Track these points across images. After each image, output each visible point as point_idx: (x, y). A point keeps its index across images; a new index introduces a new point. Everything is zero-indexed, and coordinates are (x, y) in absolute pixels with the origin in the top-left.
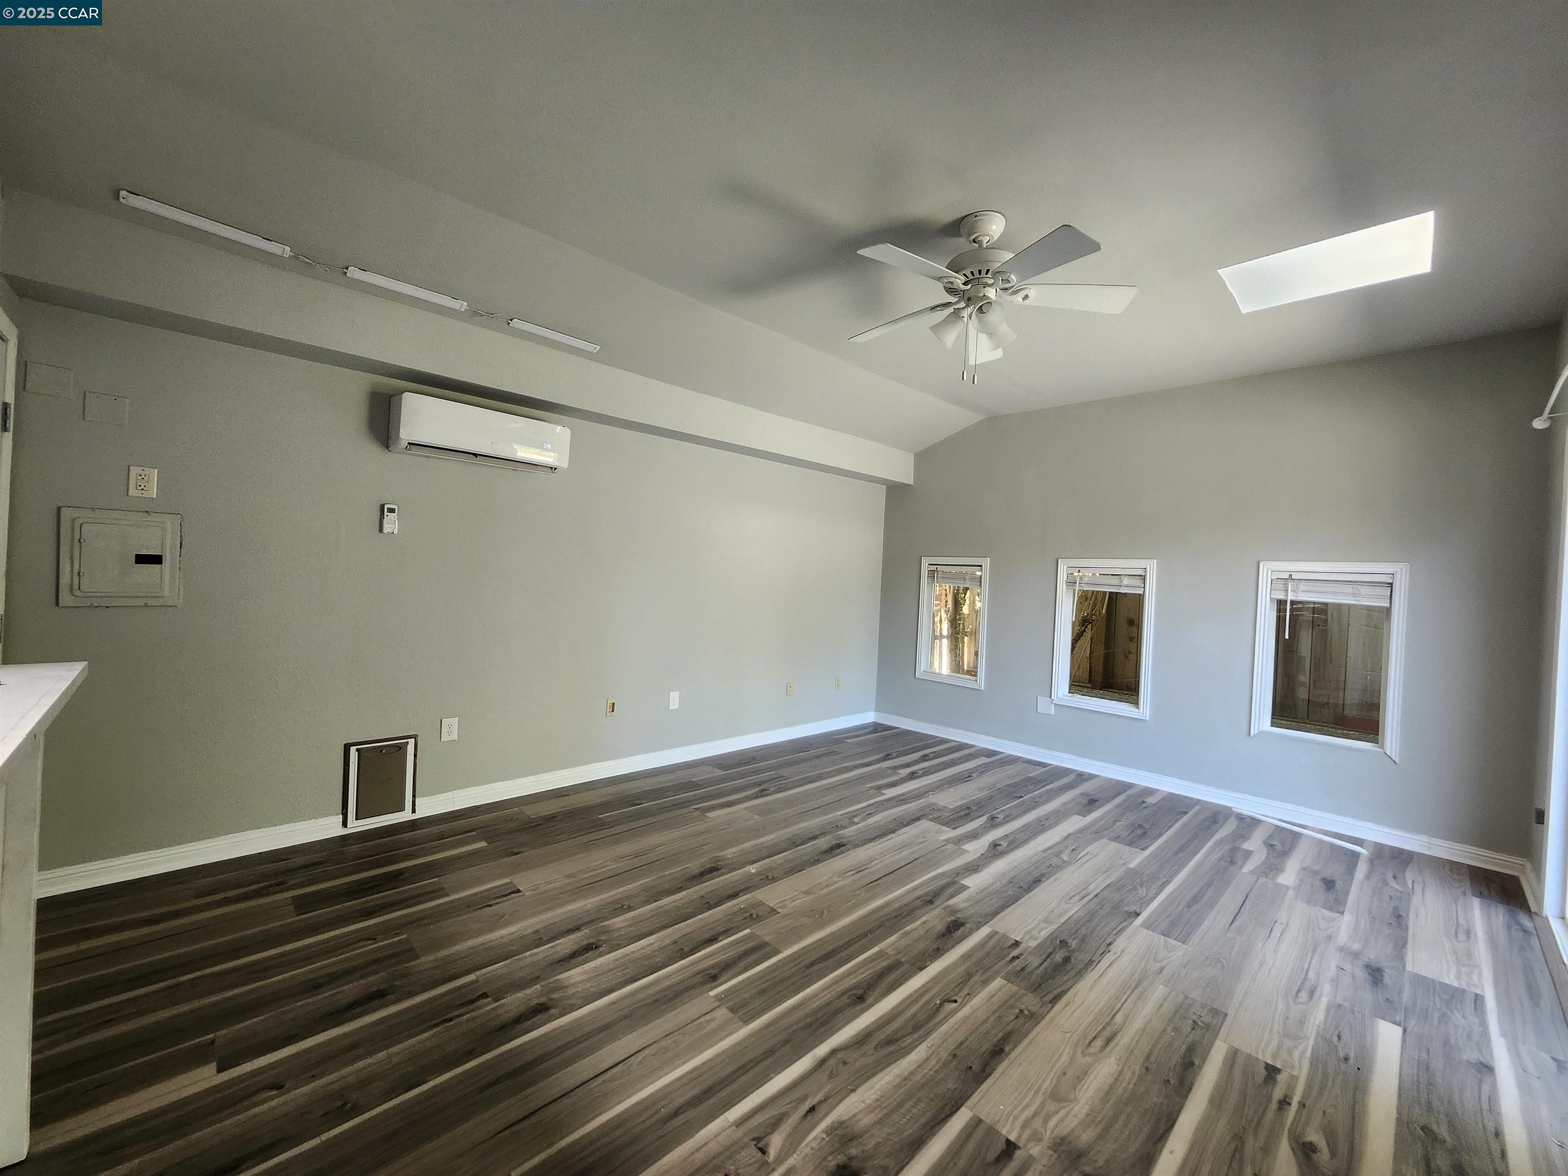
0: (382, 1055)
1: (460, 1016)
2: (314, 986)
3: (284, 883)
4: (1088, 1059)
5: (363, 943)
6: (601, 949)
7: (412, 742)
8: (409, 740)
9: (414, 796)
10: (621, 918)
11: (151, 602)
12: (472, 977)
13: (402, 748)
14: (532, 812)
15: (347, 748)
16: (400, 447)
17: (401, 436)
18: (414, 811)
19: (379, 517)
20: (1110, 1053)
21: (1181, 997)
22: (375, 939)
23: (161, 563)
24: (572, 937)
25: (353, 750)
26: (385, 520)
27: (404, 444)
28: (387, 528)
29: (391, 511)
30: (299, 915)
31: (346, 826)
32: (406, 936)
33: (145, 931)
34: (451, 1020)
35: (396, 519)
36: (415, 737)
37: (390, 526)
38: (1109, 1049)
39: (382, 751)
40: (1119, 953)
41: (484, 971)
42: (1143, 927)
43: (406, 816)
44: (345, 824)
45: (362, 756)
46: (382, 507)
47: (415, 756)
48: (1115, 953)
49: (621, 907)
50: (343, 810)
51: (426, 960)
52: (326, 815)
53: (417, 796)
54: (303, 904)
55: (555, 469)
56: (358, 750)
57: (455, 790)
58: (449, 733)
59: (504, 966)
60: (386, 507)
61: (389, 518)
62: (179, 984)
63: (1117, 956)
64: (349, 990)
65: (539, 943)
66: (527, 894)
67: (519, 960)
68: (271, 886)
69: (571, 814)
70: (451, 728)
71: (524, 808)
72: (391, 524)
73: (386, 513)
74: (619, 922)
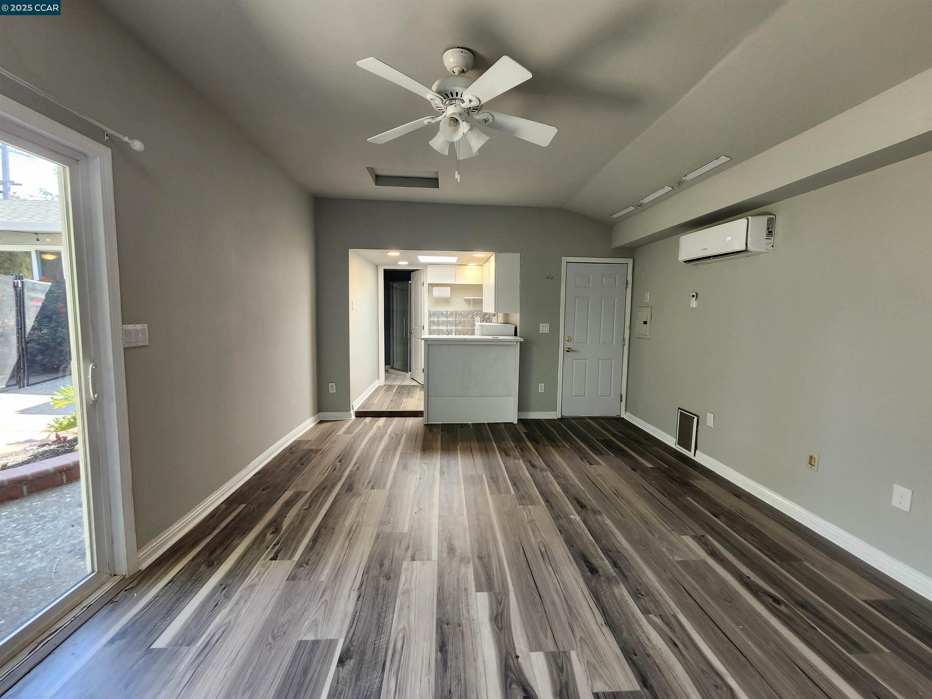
4: (357, 520)
20: (348, 527)
21: (312, 579)
38: (350, 528)
40: (352, 591)
42: (336, 639)
48: (354, 590)
63: (353, 589)
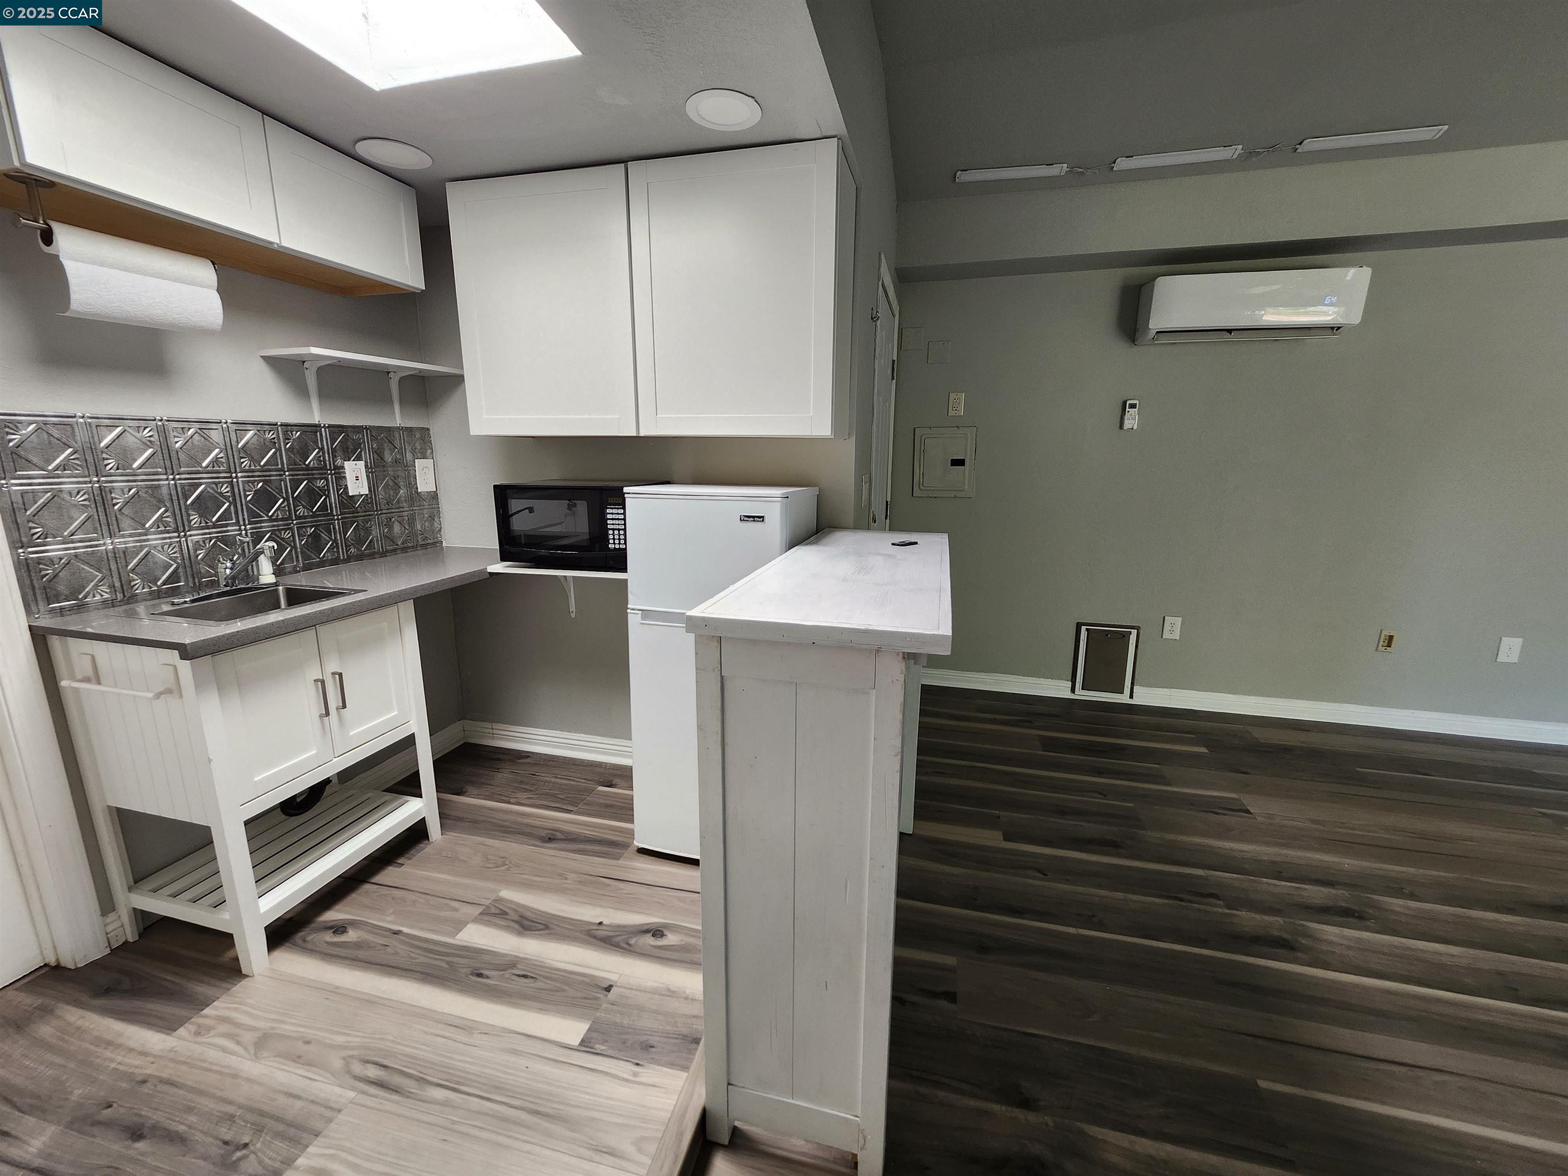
0: (1120, 895)
1: (1190, 901)
2: (1062, 811)
3: (1032, 723)
5: (1096, 795)
6: (1368, 923)
7: (1134, 632)
8: (1132, 630)
9: (1132, 684)
10: (1400, 902)
11: (959, 494)
12: (1199, 872)
13: (1125, 637)
14: (1259, 734)
15: (1079, 626)
16: (1149, 338)
17: (1151, 326)
18: (1131, 697)
19: (1120, 414)
22: (1105, 796)
23: (964, 465)
24: (1325, 890)
25: (1084, 628)
26: (1126, 417)
27: (1152, 333)
28: (1128, 424)
29: (1133, 406)
30: (1044, 751)
31: (1074, 693)
32: (1132, 805)
33: (952, 723)
34: (1181, 900)
35: (1136, 414)
36: (1138, 628)
37: (1130, 421)
39: (1107, 635)
41: (1213, 873)
43: (1123, 698)
44: (1073, 690)
45: (1090, 635)
46: (1125, 403)
47: (1137, 646)
49: (1397, 888)
50: (1072, 679)
51: (1154, 836)
52: (1060, 678)
53: (1135, 684)
54: (1049, 744)
55: (1339, 328)
56: (1087, 630)
57: (1172, 688)
58: (1171, 632)
59: (1237, 879)
60: (1128, 402)
61: (1131, 413)
62: (975, 767)
64: (1089, 828)
65: (1279, 876)
66: (1260, 819)
67: (1254, 881)
68: (1024, 721)
69: (1314, 754)
70: (1174, 628)
71: (1250, 728)
72: (1132, 420)
73: (1127, 409)
74: (1396, 904)
